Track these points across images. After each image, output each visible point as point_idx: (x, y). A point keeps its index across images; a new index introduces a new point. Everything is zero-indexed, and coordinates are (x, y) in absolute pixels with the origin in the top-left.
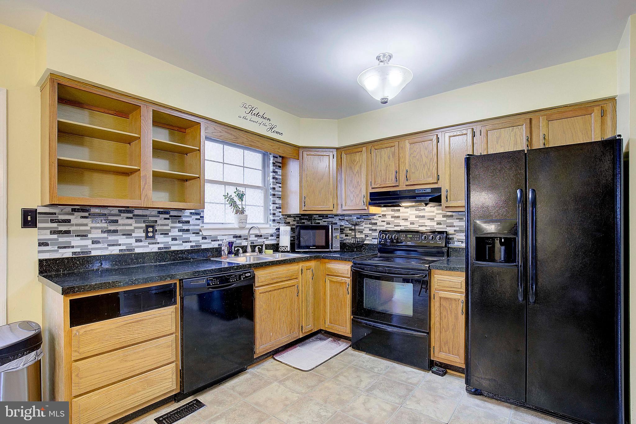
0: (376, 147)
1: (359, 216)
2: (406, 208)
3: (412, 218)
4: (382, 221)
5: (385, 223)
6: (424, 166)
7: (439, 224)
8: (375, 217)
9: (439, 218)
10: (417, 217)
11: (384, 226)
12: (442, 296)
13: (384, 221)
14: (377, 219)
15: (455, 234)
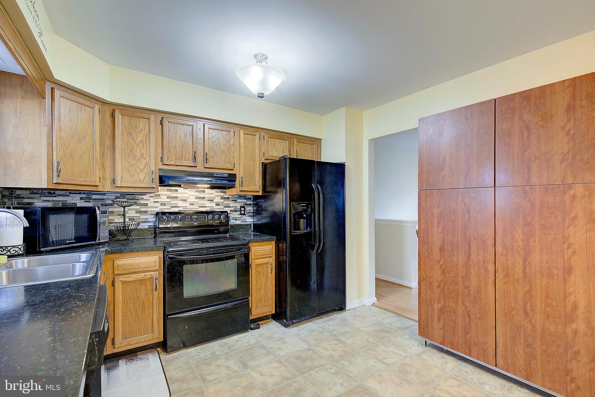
0: (170, 120)
1: (119, 195)
2: (184, 189)
3: (192, 199)
4: (155, 202)
5: (160, 203)
6: (222, 153)
7: (217, 205)
8: (144, 197)
9: (218, 200)
10: (196, 198)
11: (157, 207)
12: (258, 263)
13: (158, 202)
14: (149, 200)
15: (231, 213)
